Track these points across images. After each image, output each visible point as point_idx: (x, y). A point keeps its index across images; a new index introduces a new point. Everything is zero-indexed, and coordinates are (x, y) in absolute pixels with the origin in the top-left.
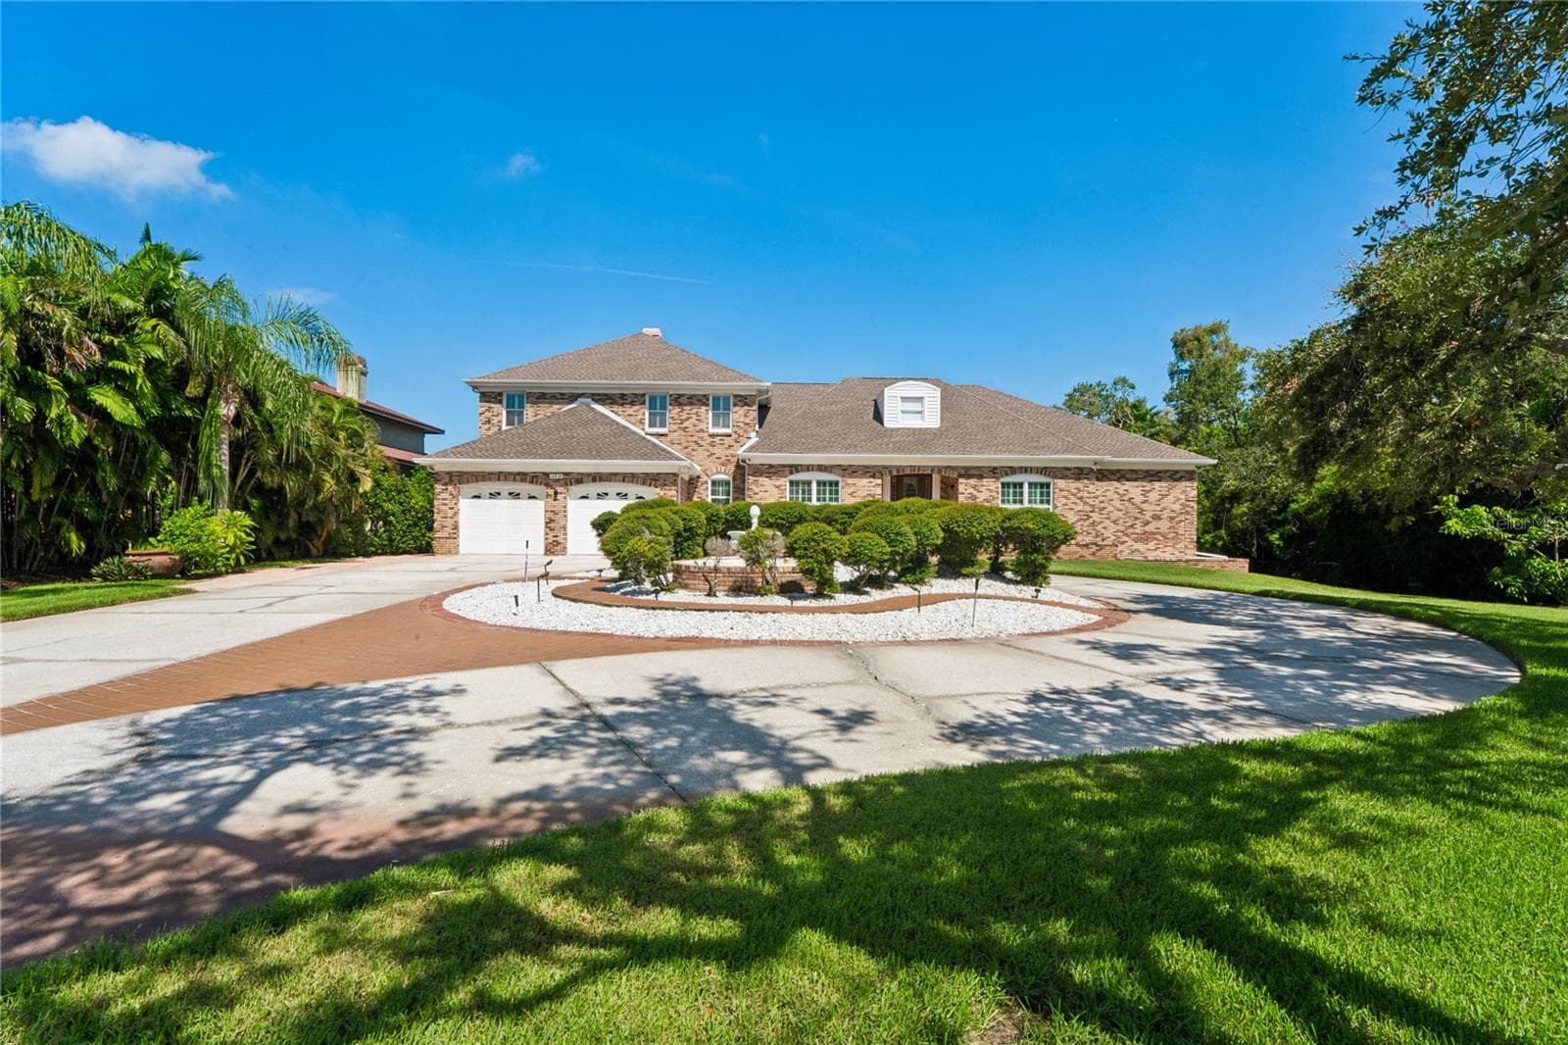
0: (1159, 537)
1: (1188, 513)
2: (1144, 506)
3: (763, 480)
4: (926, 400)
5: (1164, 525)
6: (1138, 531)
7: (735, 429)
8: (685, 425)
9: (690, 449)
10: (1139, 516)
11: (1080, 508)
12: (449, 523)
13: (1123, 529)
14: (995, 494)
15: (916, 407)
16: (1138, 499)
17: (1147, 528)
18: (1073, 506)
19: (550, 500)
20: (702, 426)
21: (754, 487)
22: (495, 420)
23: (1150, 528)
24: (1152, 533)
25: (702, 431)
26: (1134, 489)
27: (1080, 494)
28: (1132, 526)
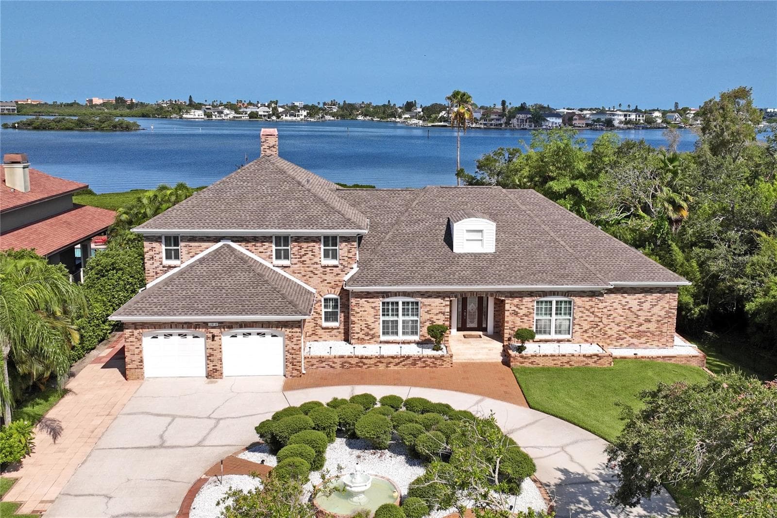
0: (649, 334)
1: (670, 317)
2: (639, 313)
3: (362, 301)
4: (485, 232)
5: (652, 326)
6: (634, 330)
7: (341, 262)
8: (303, 259)
9: (308, 276)
10: (635, 320)
11: (592, 319)
12: (136, 358)
13: (623, 329)
14: (531, 311)
15: (477, 236)
16: (635, 308)
17: (641, 328)
18: (587, 318)
19: (210, 341)
20: (316, 260)
21: (356, 308)
22: (158, 257)
23: (642, 328)
24: (644, 332)
25: (317, 263)
26: (632, 300)
27: (593, 309)
28: (630, 327)
